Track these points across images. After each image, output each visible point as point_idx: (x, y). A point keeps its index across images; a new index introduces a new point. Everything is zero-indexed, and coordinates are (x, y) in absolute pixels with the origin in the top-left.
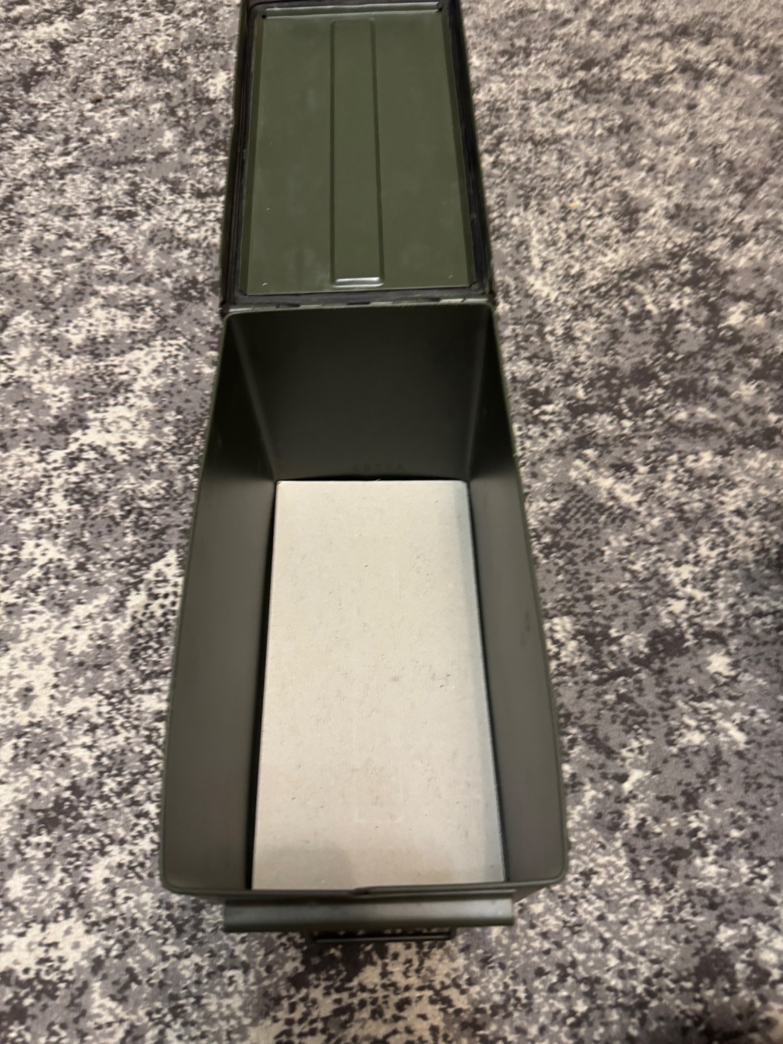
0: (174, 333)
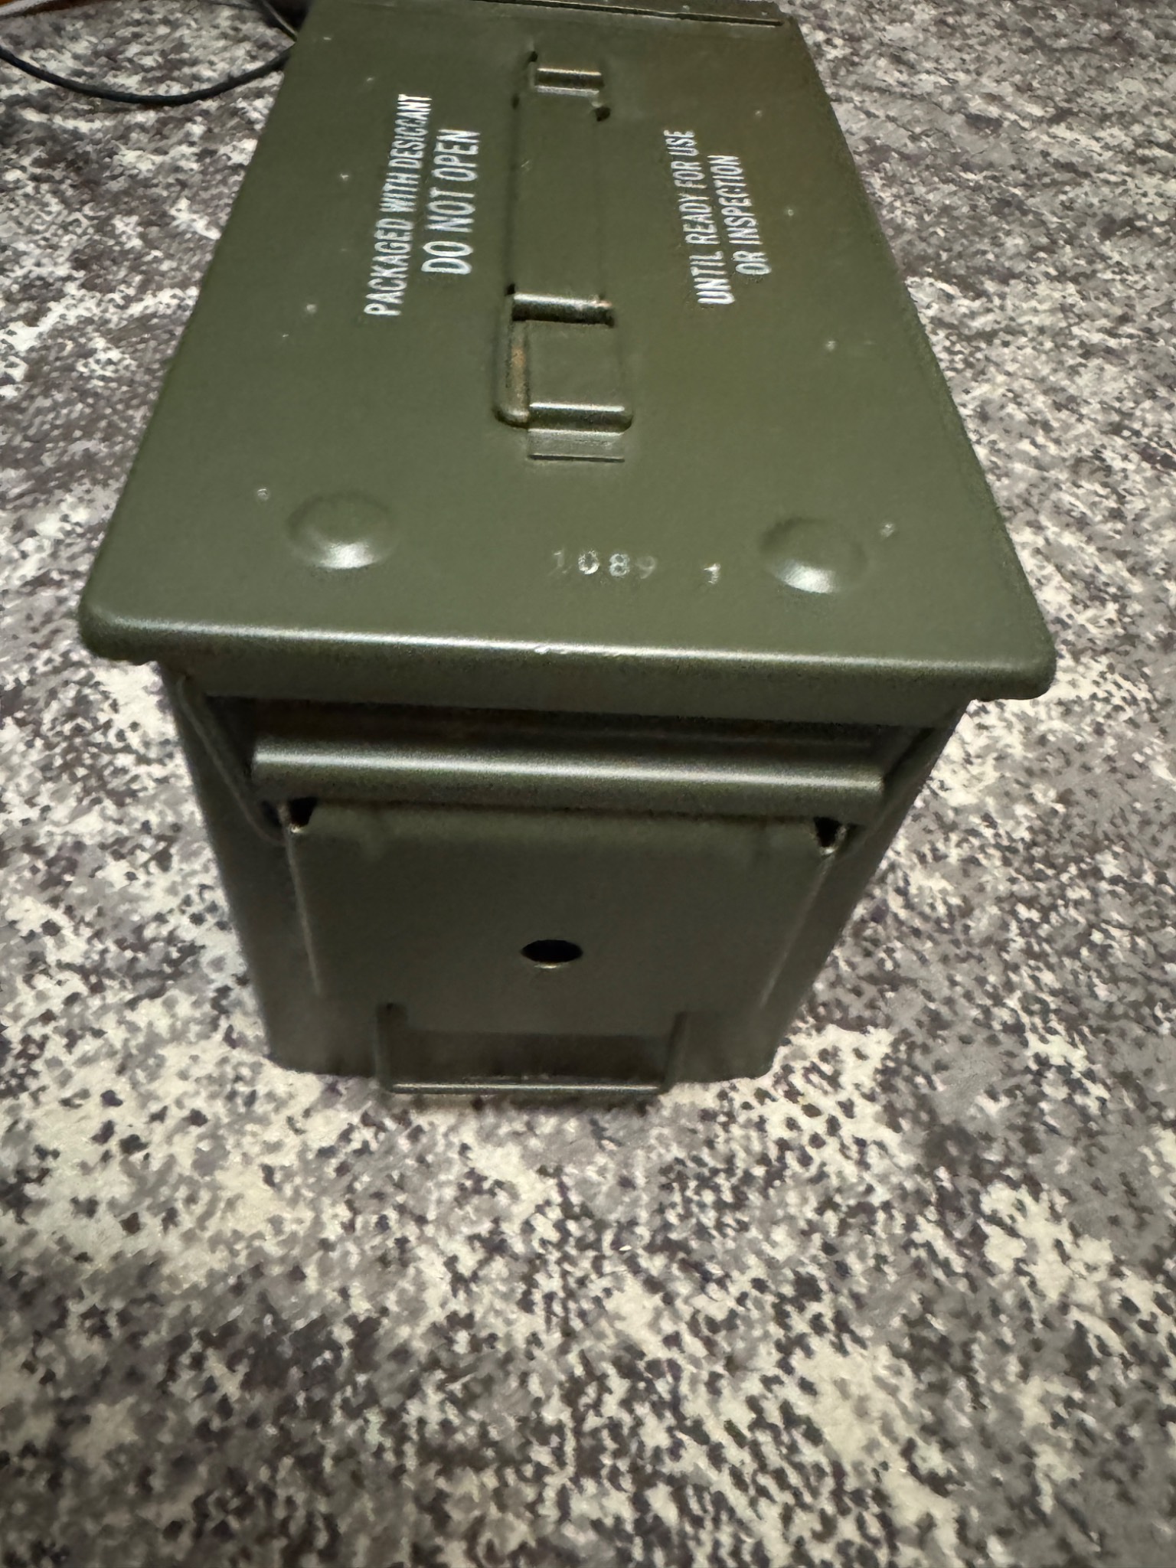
0: (1136, 672)
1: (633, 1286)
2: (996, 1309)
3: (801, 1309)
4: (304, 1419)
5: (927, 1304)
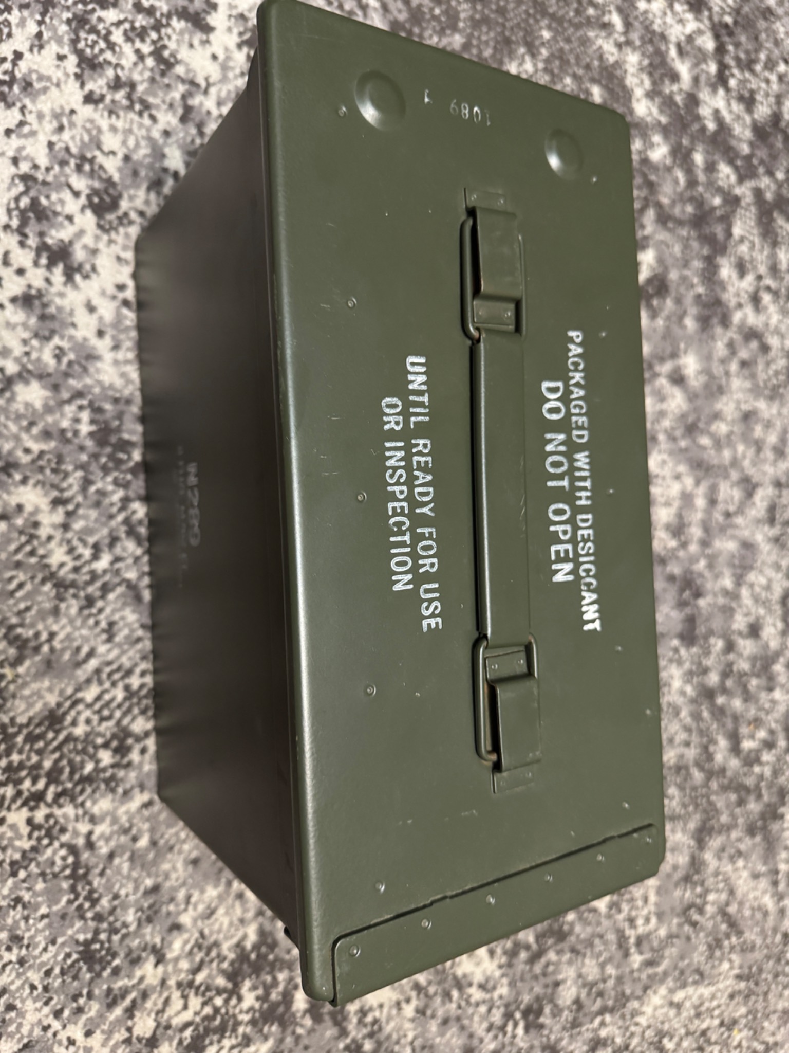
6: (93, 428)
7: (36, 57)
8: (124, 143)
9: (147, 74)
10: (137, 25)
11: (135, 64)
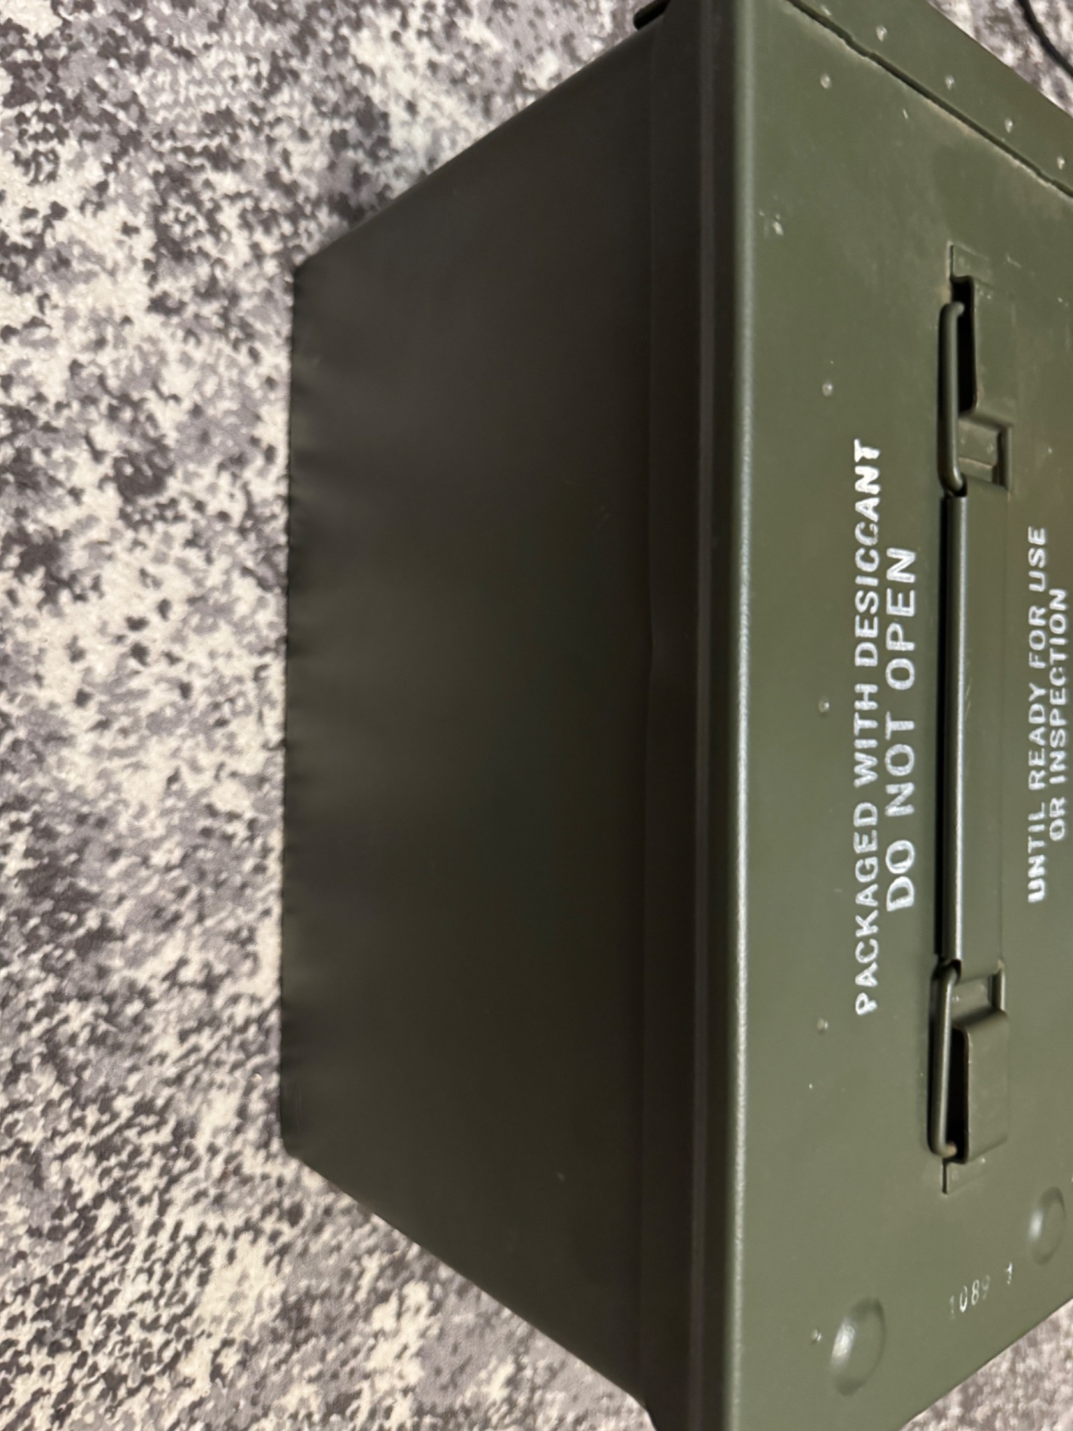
1: (234, 1100)
2: (343, 1339)
3: (280, 1219)
4: (22, 934)
5: (325, 1295)
6: (30, 864)
7: (88, 221)
8: (198, 385)
9: (262, 285)
10: (265, 205)
11: (246, 265)
